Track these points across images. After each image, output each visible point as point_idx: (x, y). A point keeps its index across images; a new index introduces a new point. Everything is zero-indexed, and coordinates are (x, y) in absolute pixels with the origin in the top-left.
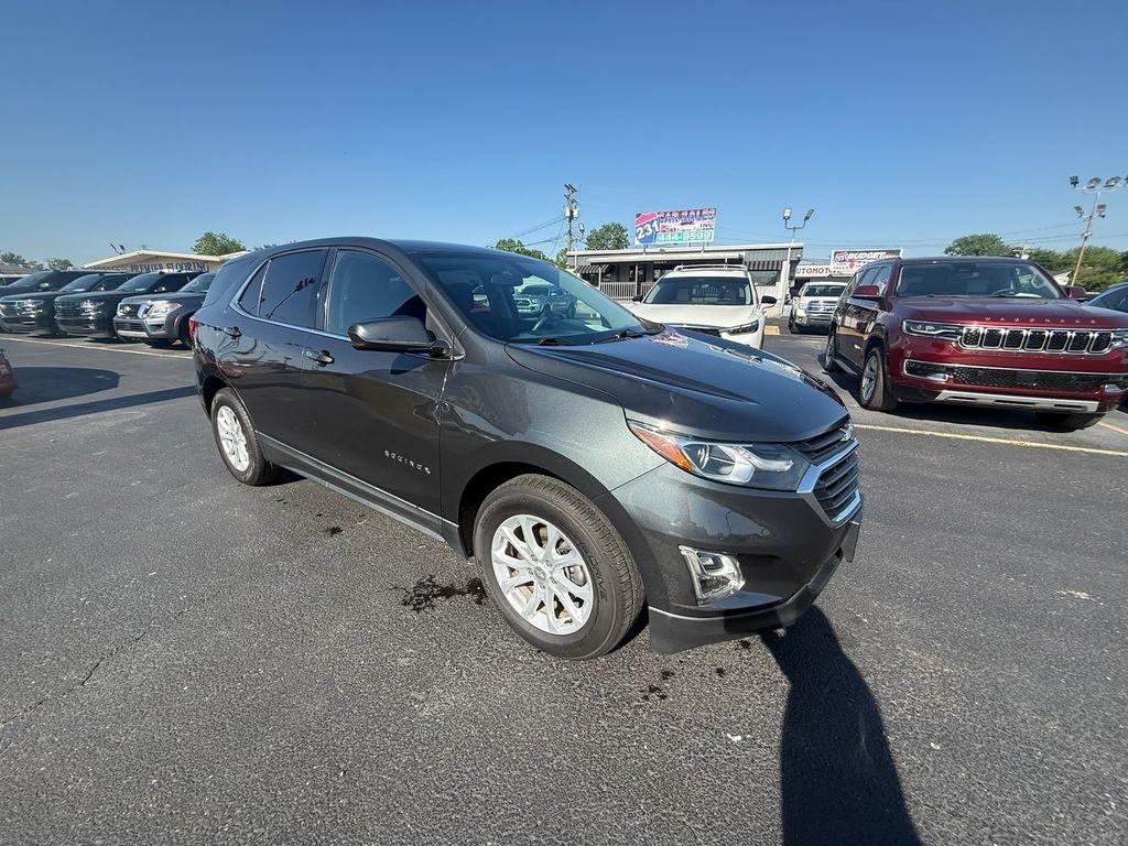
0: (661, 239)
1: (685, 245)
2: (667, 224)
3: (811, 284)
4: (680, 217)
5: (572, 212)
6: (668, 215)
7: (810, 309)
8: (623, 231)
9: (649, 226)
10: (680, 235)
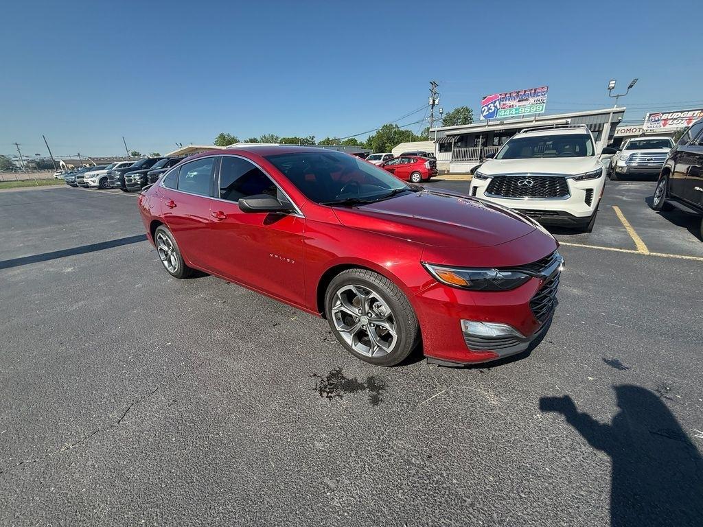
0: (502, 114)
2: (507, 102)
3: (632, 140)
4: (517, 96)
5: (434, 101)
6: (508, 95)
7: (631, 160)
8: (469, 112)
9: (492, 105)
10: (516, 110)
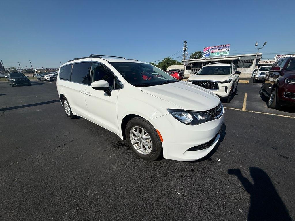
0: (211, 55)
1: (220, 56)
2: (214, 50)
3: (262, 67)
4: (218, 48)
5: (185, 49)
6: (214, 47)
7: (261, 75)
8: (201, 53)
9: (208, 51)
10: (217, 53)
